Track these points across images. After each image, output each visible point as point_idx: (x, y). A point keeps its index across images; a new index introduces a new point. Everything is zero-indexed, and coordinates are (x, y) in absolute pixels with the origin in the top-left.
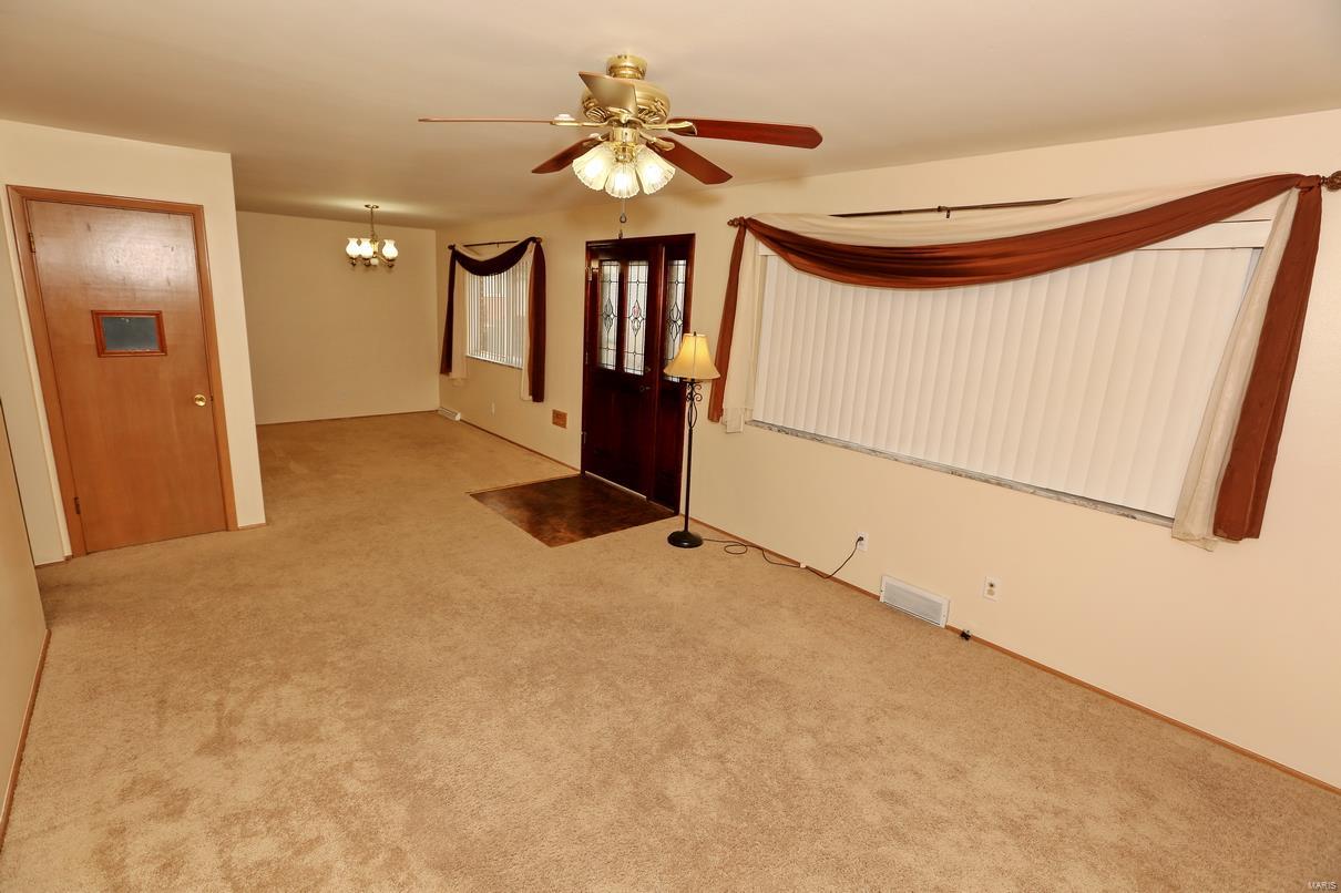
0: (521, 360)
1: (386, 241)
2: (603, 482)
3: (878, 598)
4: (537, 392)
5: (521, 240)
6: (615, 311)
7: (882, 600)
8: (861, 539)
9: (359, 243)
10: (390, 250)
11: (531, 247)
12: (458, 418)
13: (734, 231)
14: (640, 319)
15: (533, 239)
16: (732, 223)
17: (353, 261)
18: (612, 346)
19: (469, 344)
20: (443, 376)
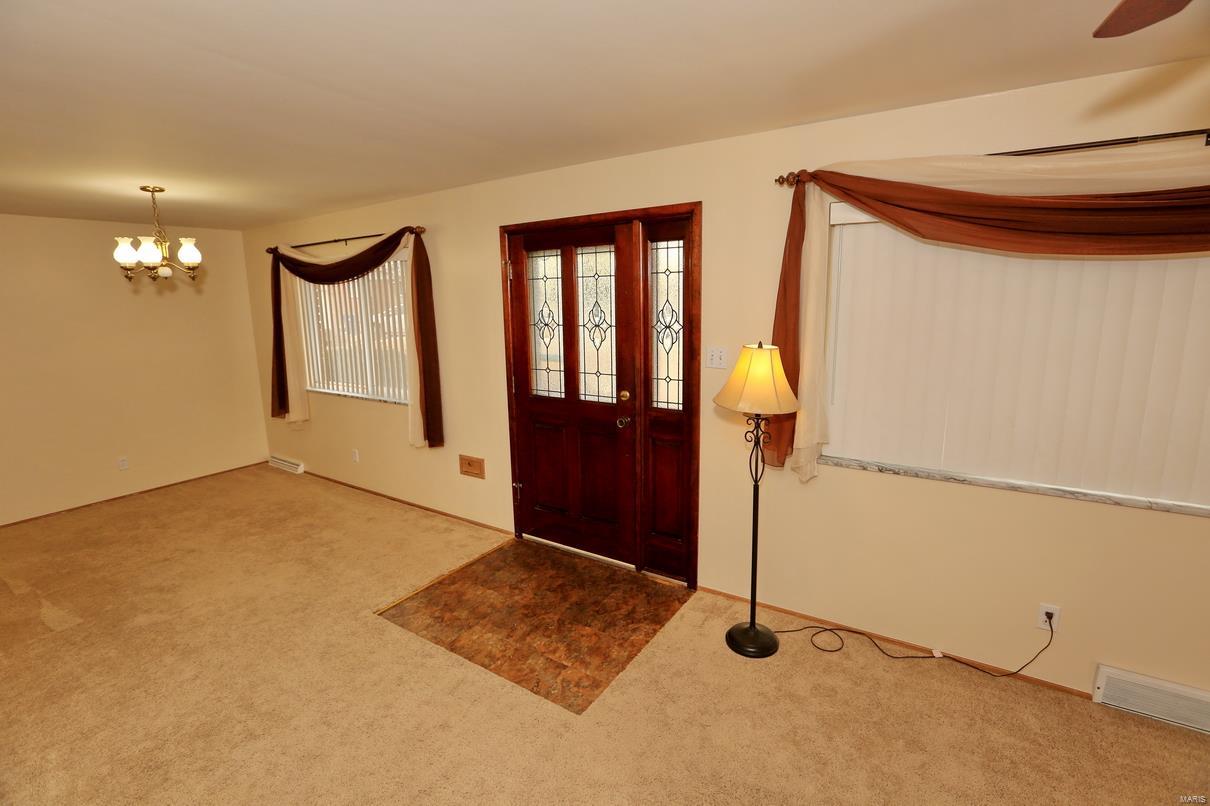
0: (408, 391)
1: (182, 240)
2: (558, 549)
3: (1089, 697)
4: (434, 434)
5: (389, 231)
6: (559, 317)
7: (1098, 698)
8: (1050, 616)
9: (136, 245)
10: (189, 253)
11: (408, 240)
12: (301, 470)
13: (788, 193)
14: (604, 326)
15: (410, 230)
16: (781, 181)
17: (130, 273)
18: (557, 365)
19: (308, 376)
20: (278, 421)
